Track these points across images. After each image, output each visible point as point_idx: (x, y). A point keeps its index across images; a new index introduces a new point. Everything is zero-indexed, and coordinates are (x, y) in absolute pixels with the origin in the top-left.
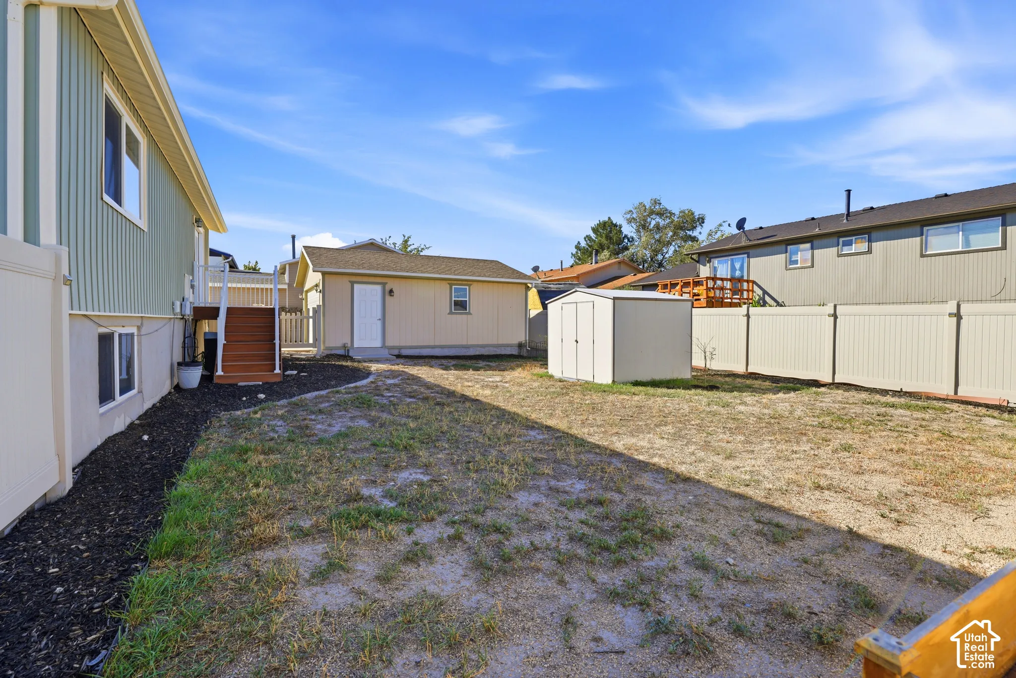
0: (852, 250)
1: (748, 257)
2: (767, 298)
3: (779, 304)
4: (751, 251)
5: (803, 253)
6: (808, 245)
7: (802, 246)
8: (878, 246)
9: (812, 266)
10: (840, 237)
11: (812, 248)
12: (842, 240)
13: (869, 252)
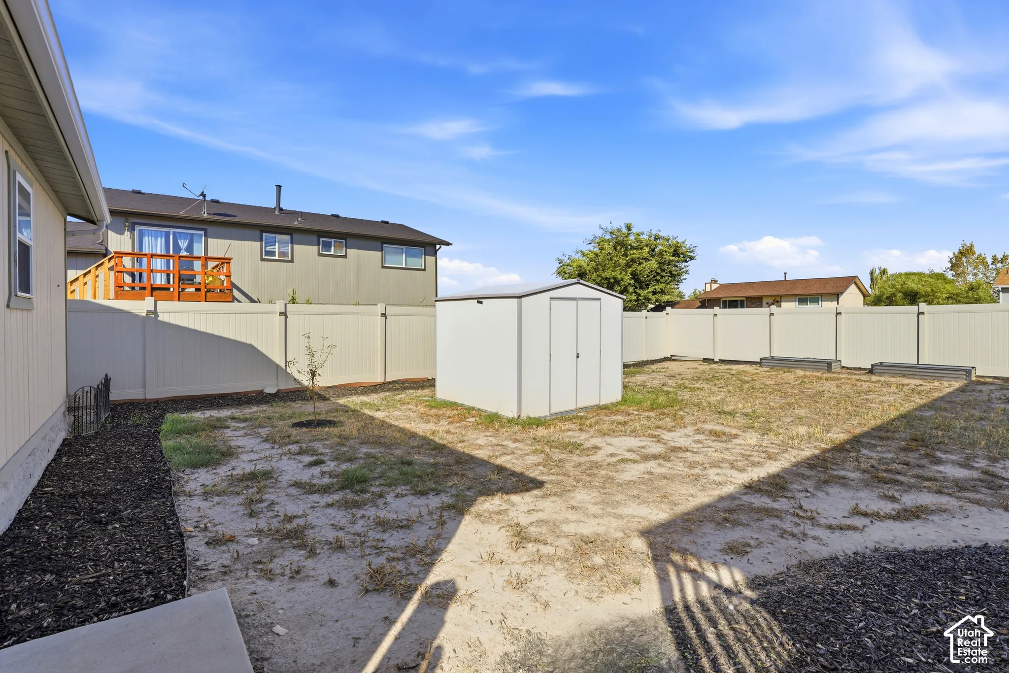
0: (330, 251)
1: (206, 236)
2: (236, 293)
3: (252, 301)
4: (210, 229)
5: (279, 244)
6: (287, 238)
7: (279, 237)
8: (351, 252)
9: (292, 261)
10: (320, 236)
11: (292, 243)
12: (322, 239)
13: (345, 257)
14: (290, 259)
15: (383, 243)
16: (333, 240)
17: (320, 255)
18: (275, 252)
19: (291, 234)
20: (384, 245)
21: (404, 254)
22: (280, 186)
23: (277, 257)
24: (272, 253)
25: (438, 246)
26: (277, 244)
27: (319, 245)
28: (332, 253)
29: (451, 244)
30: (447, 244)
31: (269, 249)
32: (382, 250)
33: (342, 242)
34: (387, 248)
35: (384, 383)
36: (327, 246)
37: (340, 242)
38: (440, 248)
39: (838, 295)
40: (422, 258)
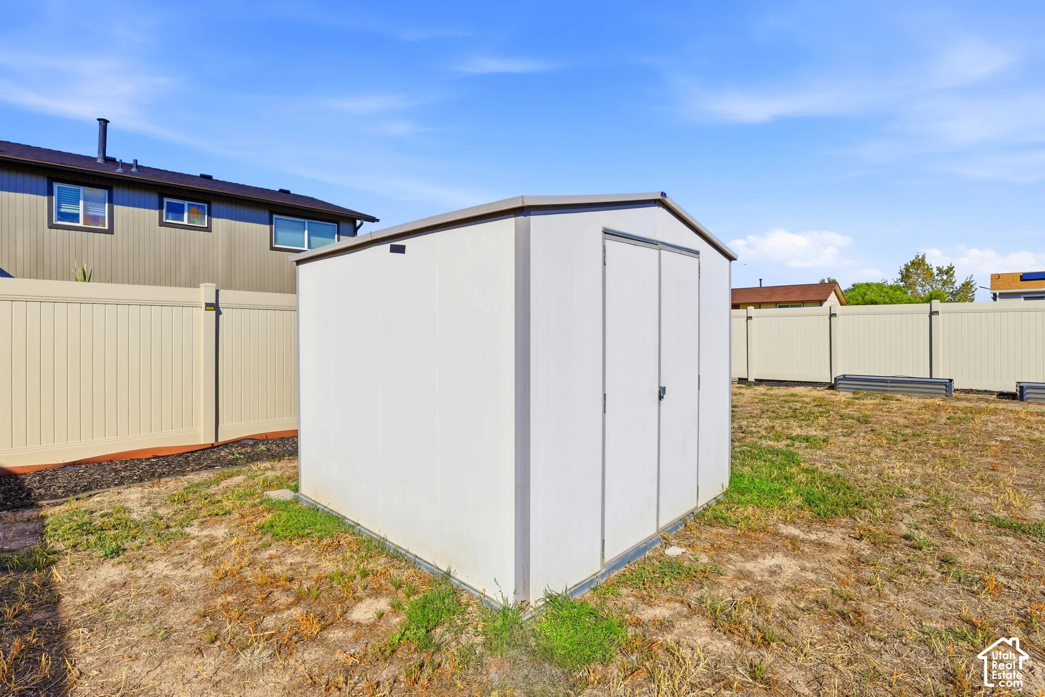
0: (182, 220)
6: (101, 193)
8: (219, 223)
9: (110, 231)
10: (162, 196)
11: (111, 201)
12: (166, 200)
13: (208, 229)
14: (107, 227)
15: (272, 213)
16: (186, 203)
17: (162, 224)
18: (78, 215)
19: (110, 189)
20: (275, 216)
21: (306, 232)
22: (106, 122)
23: (81, 224)
24: (75, 217)
25: (358, 222)
26: (81, 202)
27: (160, 207)
28: (185, 222)
29: (378, 220)
30: (373, 220)
31: (66, 209)
32: (271, 223)
33: (203, 207)
34: (278, 221)
35: (213, 447)
36: (177, 211)
37: (199, 206)
38: (361, 224)
39: (821, 302)
40: (334, 239)
